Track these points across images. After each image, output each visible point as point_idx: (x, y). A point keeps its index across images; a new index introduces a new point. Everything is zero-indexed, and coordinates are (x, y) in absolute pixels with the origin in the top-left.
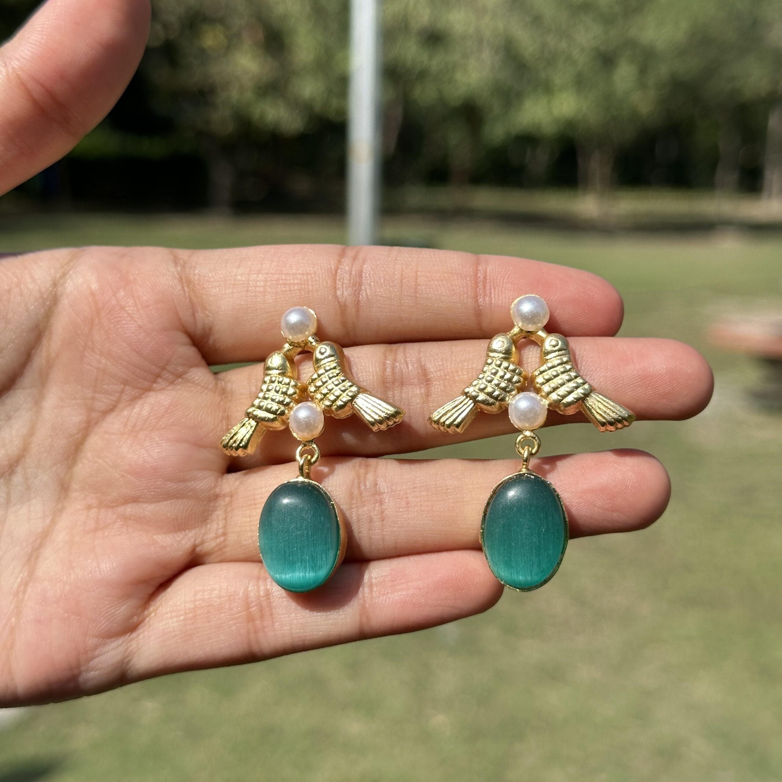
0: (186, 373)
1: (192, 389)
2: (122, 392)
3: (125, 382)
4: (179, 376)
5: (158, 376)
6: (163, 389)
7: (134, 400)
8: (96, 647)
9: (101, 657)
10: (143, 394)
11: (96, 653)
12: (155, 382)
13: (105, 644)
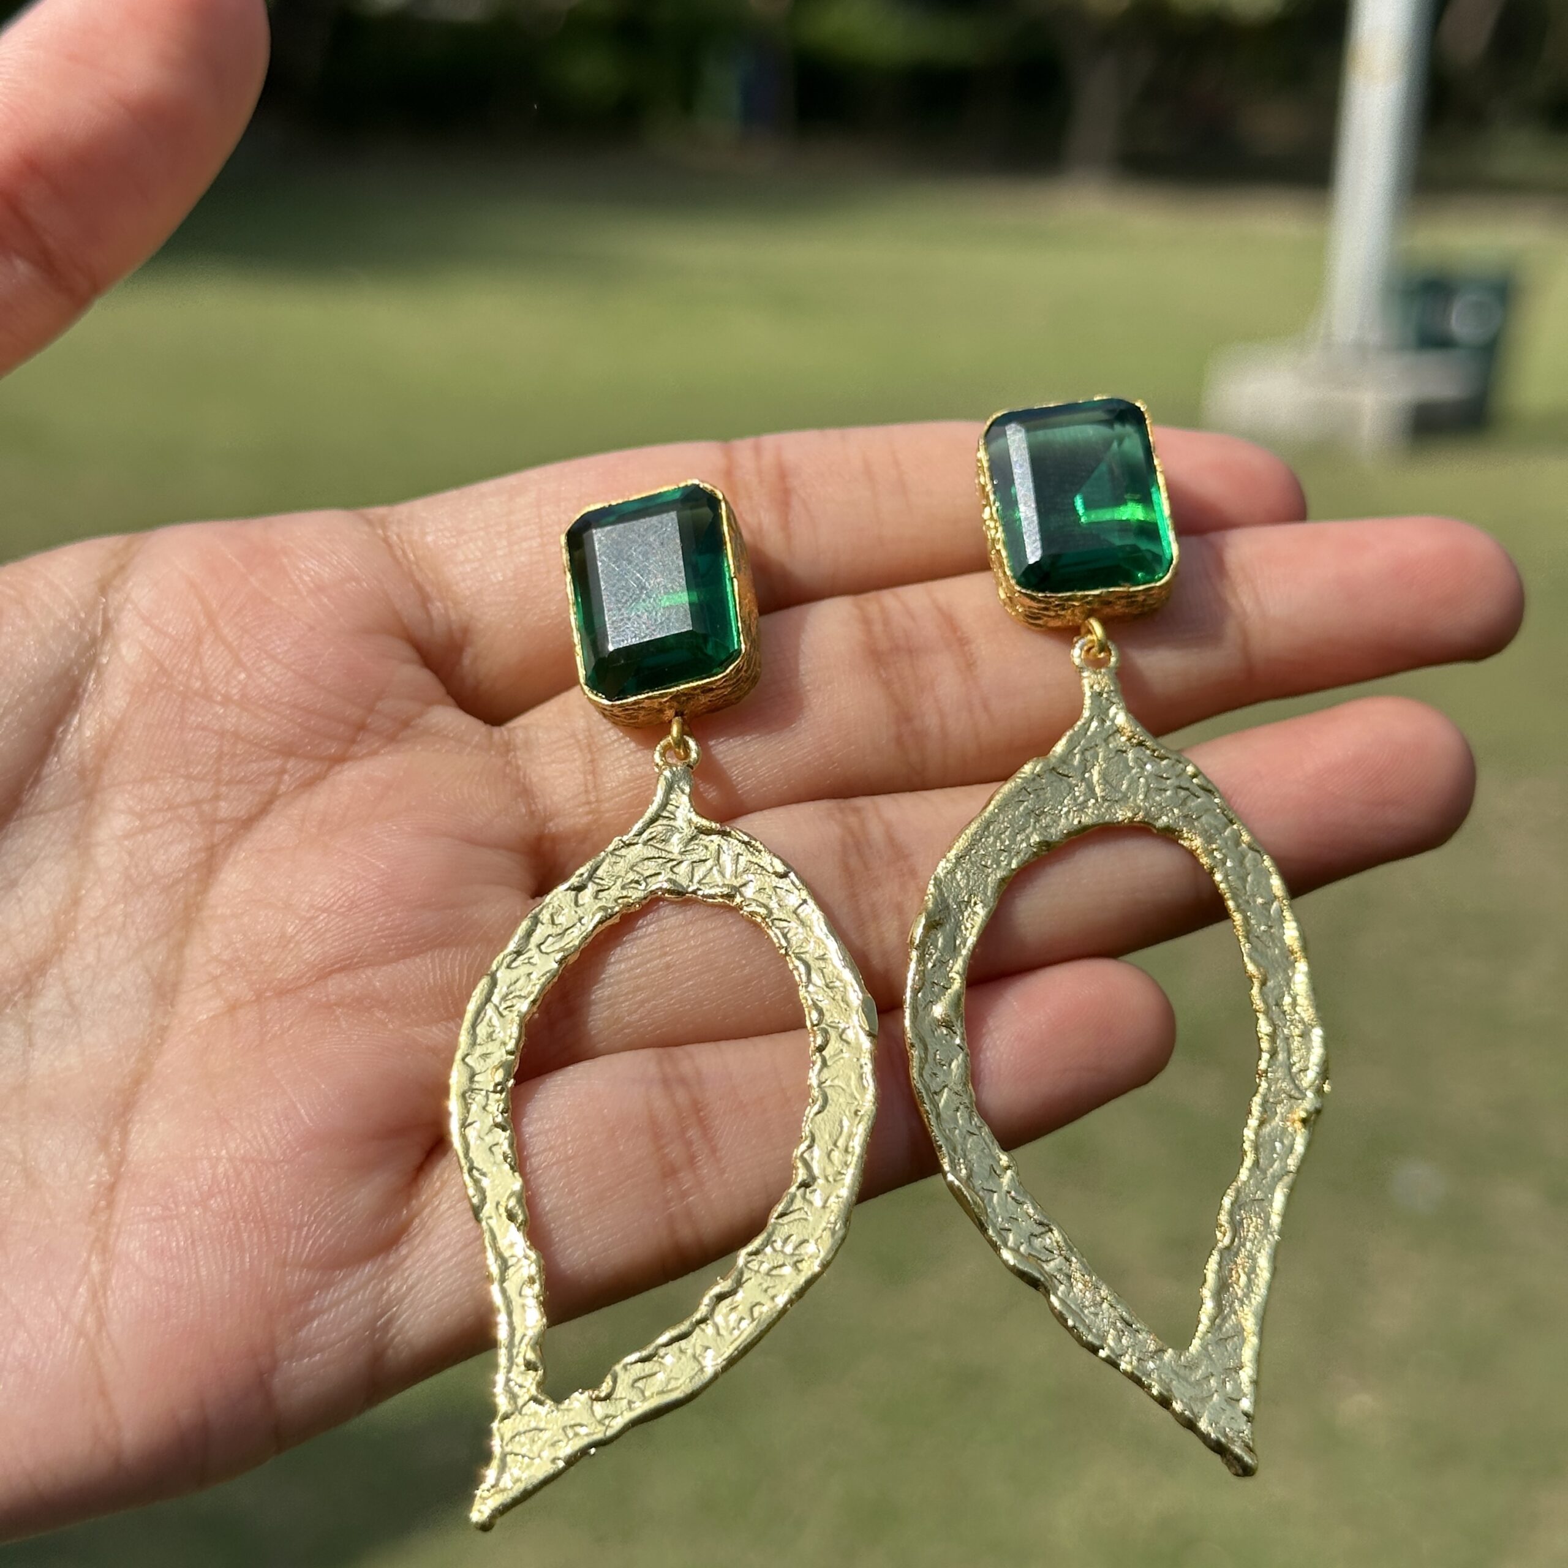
0: (420, 715)
1: (438, 746)
2: (283, 771)
3: (287, 751)
4: (406, 724)
5: (361, 727)
6: (374, 753)
7: (309, 784)
8: (307, 1294)
9: (326, 1317)
10: (330, 768)
11: (312, 1307)
12: (353, 741)
13: (326, 1286)
